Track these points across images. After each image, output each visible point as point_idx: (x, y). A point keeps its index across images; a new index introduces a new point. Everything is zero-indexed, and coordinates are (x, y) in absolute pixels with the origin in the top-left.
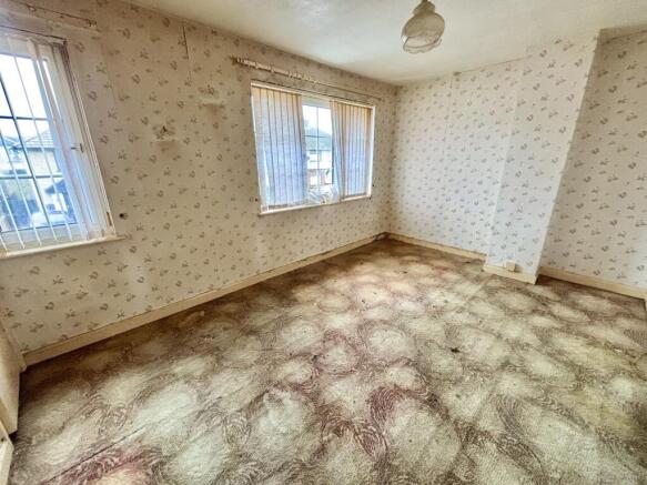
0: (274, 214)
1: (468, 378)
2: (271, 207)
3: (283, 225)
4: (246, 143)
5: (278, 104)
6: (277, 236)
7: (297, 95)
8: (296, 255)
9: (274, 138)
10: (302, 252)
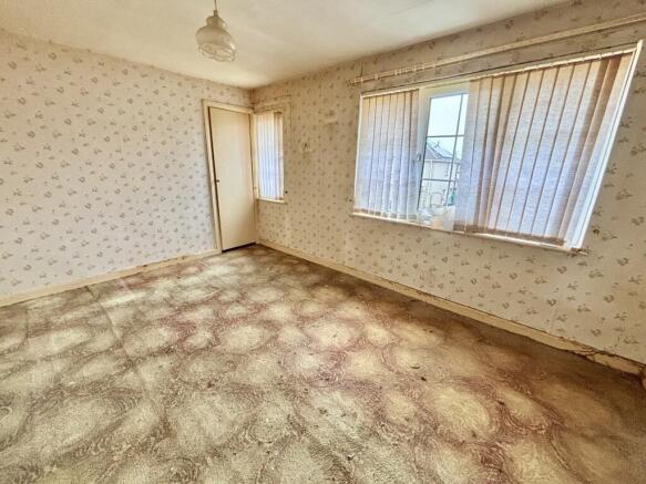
0: (364, 218)
1: (173, 381)
2: (364, 211)
3: (371, 232)
4: (349, 151)
5: (386, 108)
6: (363, 241)
7: (412, 92)
8: (382, 269)
9: (377, 144)
10: (390, 271)
